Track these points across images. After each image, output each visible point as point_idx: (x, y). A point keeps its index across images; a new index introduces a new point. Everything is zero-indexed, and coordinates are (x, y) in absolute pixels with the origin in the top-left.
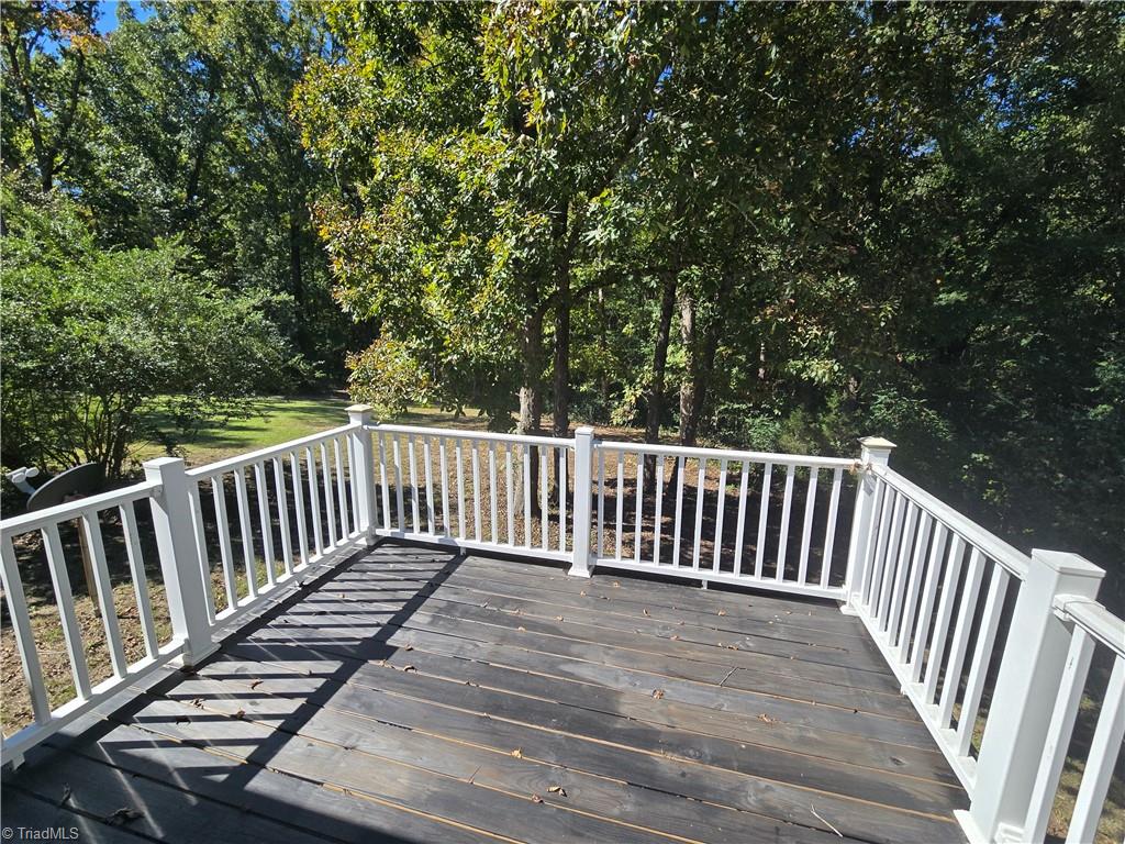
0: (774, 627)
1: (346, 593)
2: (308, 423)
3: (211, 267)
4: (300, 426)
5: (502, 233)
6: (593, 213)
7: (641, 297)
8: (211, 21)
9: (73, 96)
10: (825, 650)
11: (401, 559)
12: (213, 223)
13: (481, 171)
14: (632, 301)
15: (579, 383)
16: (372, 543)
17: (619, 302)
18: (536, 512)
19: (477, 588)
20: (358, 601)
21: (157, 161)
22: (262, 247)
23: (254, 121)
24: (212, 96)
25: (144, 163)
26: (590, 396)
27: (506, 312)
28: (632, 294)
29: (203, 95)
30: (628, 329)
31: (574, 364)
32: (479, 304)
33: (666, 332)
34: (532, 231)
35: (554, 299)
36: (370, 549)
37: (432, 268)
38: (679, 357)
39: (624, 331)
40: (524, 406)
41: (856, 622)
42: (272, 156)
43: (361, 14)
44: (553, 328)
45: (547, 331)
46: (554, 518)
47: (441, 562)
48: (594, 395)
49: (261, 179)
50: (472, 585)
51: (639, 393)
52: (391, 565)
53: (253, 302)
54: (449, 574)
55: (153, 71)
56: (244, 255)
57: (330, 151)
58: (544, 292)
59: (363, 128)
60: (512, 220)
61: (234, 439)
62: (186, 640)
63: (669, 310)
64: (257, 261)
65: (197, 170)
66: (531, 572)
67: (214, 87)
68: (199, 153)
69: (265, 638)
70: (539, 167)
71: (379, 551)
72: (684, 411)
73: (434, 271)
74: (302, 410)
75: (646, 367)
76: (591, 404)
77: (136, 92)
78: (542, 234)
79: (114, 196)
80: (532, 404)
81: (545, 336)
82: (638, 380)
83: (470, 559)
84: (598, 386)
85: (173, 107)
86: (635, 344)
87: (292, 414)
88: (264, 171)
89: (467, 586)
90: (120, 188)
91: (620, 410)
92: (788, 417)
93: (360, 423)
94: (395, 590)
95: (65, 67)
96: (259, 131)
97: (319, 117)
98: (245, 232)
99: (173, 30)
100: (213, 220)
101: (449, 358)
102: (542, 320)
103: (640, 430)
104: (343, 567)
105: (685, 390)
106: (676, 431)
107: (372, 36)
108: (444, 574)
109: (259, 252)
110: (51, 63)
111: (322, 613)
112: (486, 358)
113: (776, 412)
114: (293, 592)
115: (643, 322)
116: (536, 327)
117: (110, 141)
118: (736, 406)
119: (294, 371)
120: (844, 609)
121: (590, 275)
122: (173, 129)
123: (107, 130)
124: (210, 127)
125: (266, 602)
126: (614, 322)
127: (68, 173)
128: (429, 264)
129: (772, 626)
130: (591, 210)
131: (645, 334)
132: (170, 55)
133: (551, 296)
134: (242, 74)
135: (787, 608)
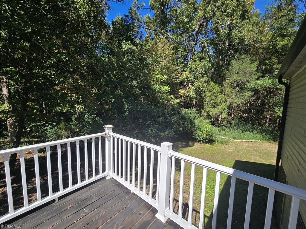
0: (91, 198)
10: (109, 194)
41: (112, 180)
72: (10, 129)
92: (59, 125)
105: (10, 121)
113: (54, 124)
120: (108, 178)
129: (90, 198)
135: (92, 188)
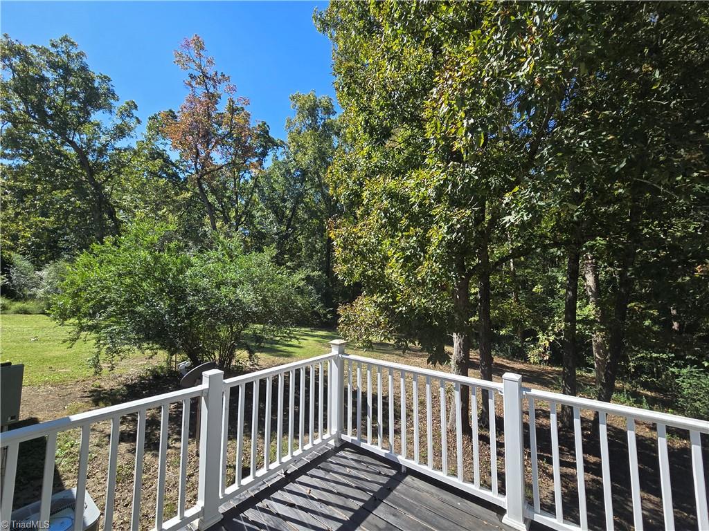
1: (312, 489)
2: (323, 345)
3: (292, 261)
4: (319, 346)
5: (437, 225)
6: (507, 204)
7: (544, 266)
8: (305, 154)
9: (252, 194)
11: (356, 465)
12: (295, 240)
13: (424, 189)
14: (538, 270)
15: (499, 328)
16: (338, 446)
17: (526, 271)
18: (467, 430)
19: (413, 513)
20: (319, 500)
21: (277, 216)
22: (314, 249)
23: (317, 192)
24: (302, 184)
25: (272, 216)
26: (508, 338)
27: (441, 277)
28: (537, 264)
29: (299, 185)
30: (538, 289)
31: (494, 313)
32: (423, 272)
33: (574, 292)
34: (458, 221)
35: (477, 268)
36: (336, 450)
37: (393, 251)
38: (588, 310)
39: (534, 290)
40: (456, 344)
42: (323, 206)
43: (362, 126)
44: (478, 289)
45: (473, 291)
46: (484, 439)
47: (385, 475)
48: (511, 338)
49: (317, 217)
50: (409, 509)
51: (552, 338)
52: (348, 470)
53: (301, 276)
54: (390, 490)
55: (281, 179)
56: (305, 254)
57: (342, 195)
58: (469, 265)
59: (359, 180)
60: (444, 215)
61: (286, 352)
62: (202, 508)
63: (574, 274)
64: (310, 256)
65: (292, 217)
66: (463, 508)
67: (303, 181)
68: (294, 210)
69: (250, 519)
70: (463, 180)
71: (342, 453)
72: (597, 356)
73: (394, 253)
74: (322, 336)
75: (557, 318)
76: (509, 344)
77: (274, 189)
78: (467, 223)
79: (259, 232)
80: (462, 343)
81: (471, 294)
82: (550, 328)
83: (409, 479)
84: (514, 331)
85: (286, 192)
86: (544, 300)
87: (316, 339)
88: (319, 214)
89: (405, 509)
90: (262, 229)
91: (536, 352)
93: (337, 353)
94: (347, 497)
95: (251, 182)
96: (319, 196)
97: (338, 179)
98: (307, 243)
99: (291, 161)
100: (295, 239)
101: (400, 309)
102: (468, 282)
103: (554, 368)
104: (315, 463)
105: (597, 338)
106: (590, 372)
107: (367, 136)
108: (387, 489)
109: (312, 251)
110: (247, 181)
111: (292, 505)
112: (426, 309)
113: (706, 364)
114: (279, 478)
115: (550, 284)
116: (464, 288)
117: (261, 209)
118: (654, 355)
119: (316, 313)
121: (503, 253)
122: (284, 201)
123: (261, 205)
124: (299, 198)
125: (260, 483)
126: (525, 285)
127: (245, 224)
128: (391, 249)
130: (505, 202)
131: (552, 293)
132: (288, 171)
133: (474, 267)
134: (314, 173)
